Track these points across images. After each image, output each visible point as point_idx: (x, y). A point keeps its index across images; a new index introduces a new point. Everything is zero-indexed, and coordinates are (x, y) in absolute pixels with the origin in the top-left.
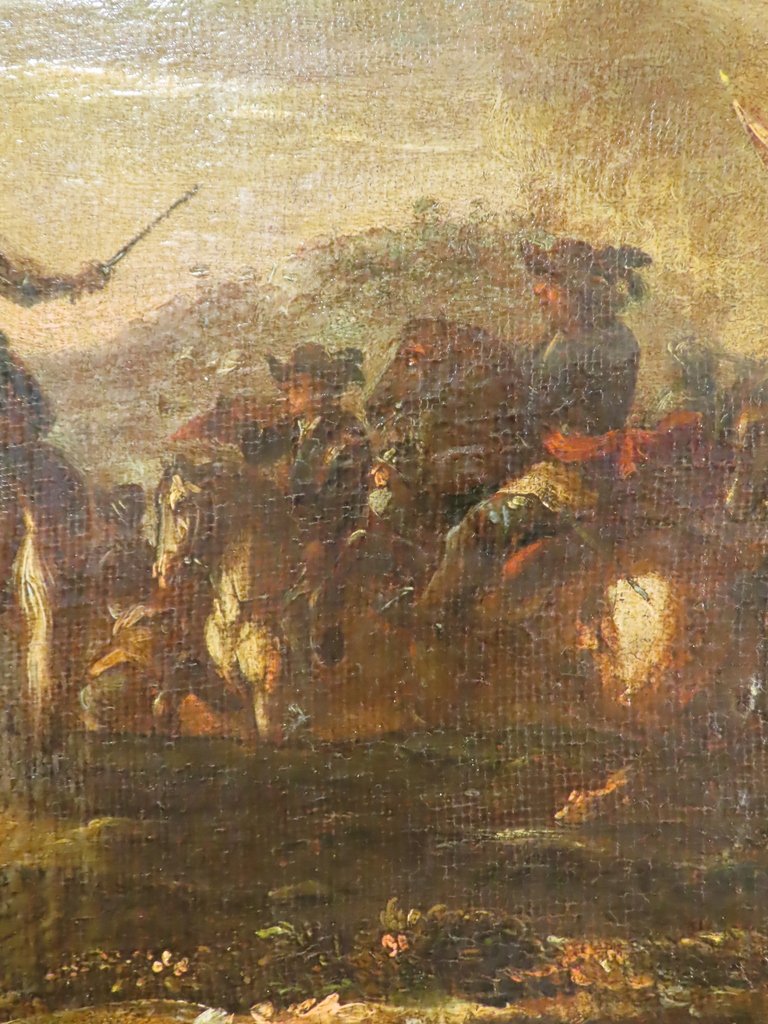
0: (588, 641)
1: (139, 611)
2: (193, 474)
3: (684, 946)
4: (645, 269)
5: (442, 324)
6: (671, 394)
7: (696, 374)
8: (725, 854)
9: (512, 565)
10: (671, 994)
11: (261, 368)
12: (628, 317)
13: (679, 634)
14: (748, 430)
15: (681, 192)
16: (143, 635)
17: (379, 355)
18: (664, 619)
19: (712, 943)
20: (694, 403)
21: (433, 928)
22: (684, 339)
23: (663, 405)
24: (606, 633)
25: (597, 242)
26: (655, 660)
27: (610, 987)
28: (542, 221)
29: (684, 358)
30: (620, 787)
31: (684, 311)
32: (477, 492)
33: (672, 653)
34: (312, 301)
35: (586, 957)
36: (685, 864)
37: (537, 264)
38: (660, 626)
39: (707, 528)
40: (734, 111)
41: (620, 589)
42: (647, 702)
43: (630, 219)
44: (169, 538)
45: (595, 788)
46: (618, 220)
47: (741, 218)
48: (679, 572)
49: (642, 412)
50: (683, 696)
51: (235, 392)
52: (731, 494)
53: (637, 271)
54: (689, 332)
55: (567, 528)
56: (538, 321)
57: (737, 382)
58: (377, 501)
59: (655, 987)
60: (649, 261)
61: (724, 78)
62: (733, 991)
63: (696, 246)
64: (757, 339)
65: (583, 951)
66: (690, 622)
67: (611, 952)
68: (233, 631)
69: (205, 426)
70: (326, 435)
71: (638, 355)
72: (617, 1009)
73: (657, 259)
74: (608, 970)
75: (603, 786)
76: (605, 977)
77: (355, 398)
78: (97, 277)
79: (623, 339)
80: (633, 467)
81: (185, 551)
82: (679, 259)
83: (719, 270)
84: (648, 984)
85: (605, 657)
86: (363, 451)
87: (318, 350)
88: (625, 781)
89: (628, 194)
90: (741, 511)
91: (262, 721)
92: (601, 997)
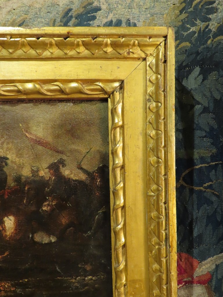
0: (1, 229)
3: (20, 282)
4: (8, 160)
6: (13, 183)
7: (18, 179)
8: (27, 265)
10: (19, 291)
12: (5, 169)
13: (17, 226)
14: (28, 189)
15: (14, 147)
18: (14, 224)
19: (25, 281)
20: (17, 184)
22: (15, 173)
23: (12, 185)
24: (4, 227)
26: (13, 231)
27: (7, 290)
29: (15, 176)
30: (8, 254)
31: (15, 168)
33: (16, 230)
35: (3, 285)
36: (20, 267)
38: (13, 225)
39: (21, 207)
40: (23, 131)
41: (6, 219)
42: (11, 239)
43: (5, 151)
45: (3, 255)
46: (2, 151)
47: (25, 151)
48: (16, 215)
49: (8, 186)
50: (18, 237)
52: (25, 201)
53: (6, 161)
54: (16, 172)
57: (25, 181)
59: (16, 290)
60: (9, 159)
61: (21, 125)
62: (30, 290)
63: (17, 155)
64: (28, 173)
65: (2, 283)
66: (19, 224)
67: (7, 284)
71: (7, 176)
72: (9, 294)
73: (10, 158)
74: (7, 287)
75: (4, 254)
76: (6, 288)
79: (4, 173)
80: (7, 197)
82: (14, 158)
83: (21, 160)
84: (14, 289)
85: (4, 231)
88: (8, 253)
89: (4, 147)
90: (27, 204)
92: (6, 292)
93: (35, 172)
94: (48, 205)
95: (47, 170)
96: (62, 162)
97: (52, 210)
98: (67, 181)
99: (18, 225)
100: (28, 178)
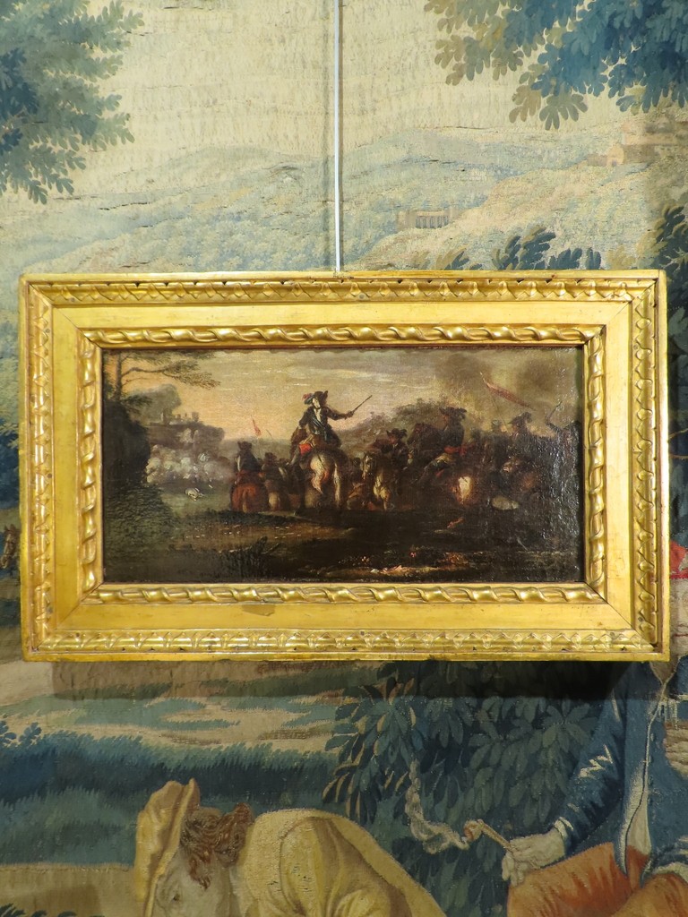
0: (454, 490)
1: (359, 484)
2: (371, 456)
3: (475, 554)
4: (465, 413)
5: (423, 425)
6: (471, 439)
7: (476, 435)
8: (483, 535)
9: (438, 475)
10: (472, 564)
11: (385, 433)
12: (462, 423)
13: (473, 489)
14: (487, 446)
16: (360, 489)
17: (410, 431)
18: (470, 486)
19: (480, 554)
20: (476, 441)
21: (422, 551)
22: (473, 427)
23: (469, 441)
24: (458, 489)
25: (456, 407)
26: (468, 494)
27: (459, 563)
28: (444, 403)
29: (473, 431)
32: (431, 459)
33: (472, 493)
34: (395, 420)
36: (475, 537)
37: (442, 411)
39: (479, 467)
41: (461, 480)
42: (466, 503)
44: (366, 469)
45: (456, 521)
48: (473, 476)
49: (465, 443)
50: (474, 502)
51: (379, 438)
52: (484, 460)
53: (463, 413)
55: (449, 467)
56: (444, 424)
57: (485, 436)
58: (410, 461)
60: (466, 411)
64: (489, 428)
65: (453, 556)
67: (459, 556)
68: (379, 489)
69: (374, 445)
70: (398, 447)
72: (460, 568)
76: (458, 561)
77: (404, 440)
78: (350, 414)
79: (460, 428)
80: (463, 454)
81: (369, 471)
84: (467, 562)
85: (458, 494)
86: (407, 451)
87: (397, 430)
88: (462, 520)
90: (486, 463)
91: (385, 507)
92: (457, 565)
93: (496, 427)
94: (511, 465)
95: (510, 425)
96: (527, 416)
97: (515, 471)
98: (532, 438)
99: (474, 487)
100: (486, 433)
